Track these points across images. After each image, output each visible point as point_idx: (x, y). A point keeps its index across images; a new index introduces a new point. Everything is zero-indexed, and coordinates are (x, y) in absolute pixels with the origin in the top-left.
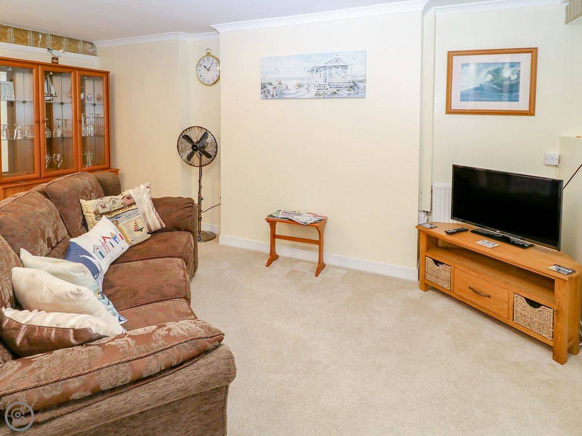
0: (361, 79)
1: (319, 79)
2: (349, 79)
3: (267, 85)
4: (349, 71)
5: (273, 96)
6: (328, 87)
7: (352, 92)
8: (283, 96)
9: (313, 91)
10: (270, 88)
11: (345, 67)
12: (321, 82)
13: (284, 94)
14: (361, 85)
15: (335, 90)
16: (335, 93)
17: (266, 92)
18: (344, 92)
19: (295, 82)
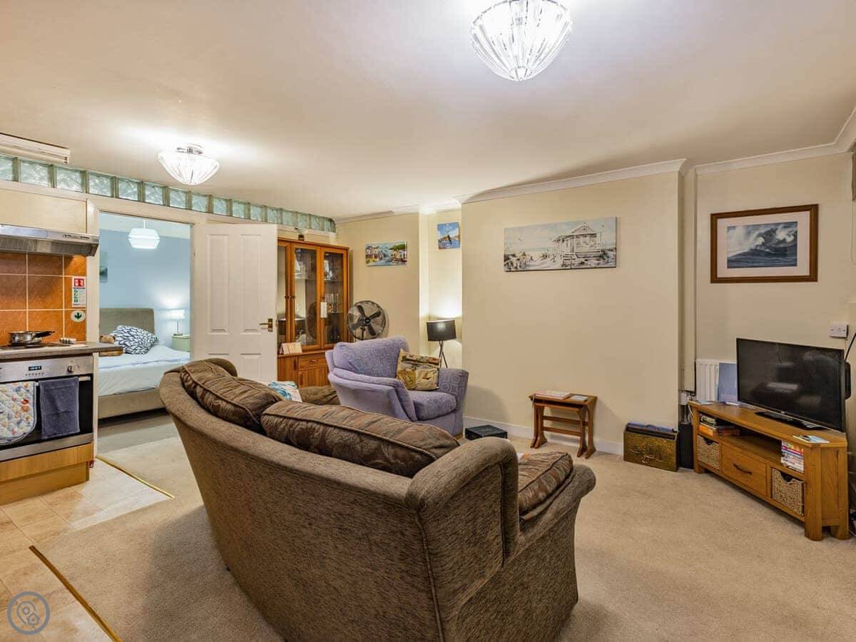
0: (611, 247)
1: (565, 249)
2: (599, 247)
3: (511, 257)
4: (597, 240)
5: (516, 268)
6: (575, 257)
7: (602, 261)
8: (528, 268)
9: (559, 262)
10: (514, 260)
11: (593, 235)
12: (568, 251)
13: (529, 266)
14: (611, 254)
15: (583, 260)
16: (582, 263)
17: (510, 264)
18: (593, 262)
19: (540, 253)
